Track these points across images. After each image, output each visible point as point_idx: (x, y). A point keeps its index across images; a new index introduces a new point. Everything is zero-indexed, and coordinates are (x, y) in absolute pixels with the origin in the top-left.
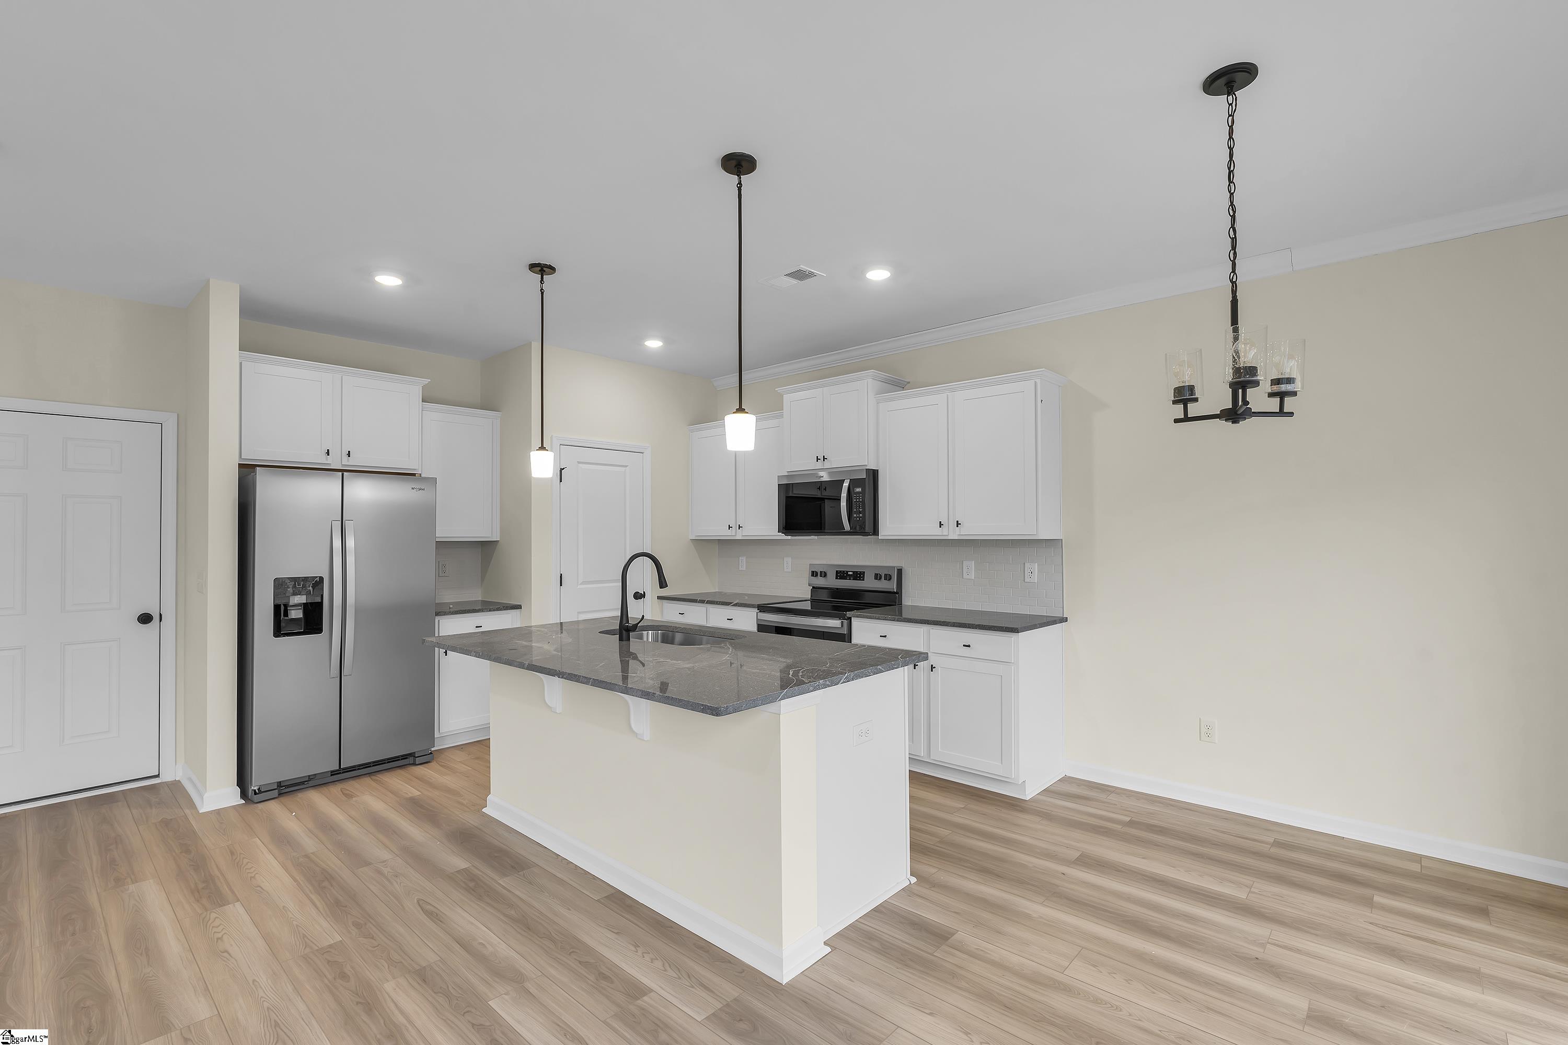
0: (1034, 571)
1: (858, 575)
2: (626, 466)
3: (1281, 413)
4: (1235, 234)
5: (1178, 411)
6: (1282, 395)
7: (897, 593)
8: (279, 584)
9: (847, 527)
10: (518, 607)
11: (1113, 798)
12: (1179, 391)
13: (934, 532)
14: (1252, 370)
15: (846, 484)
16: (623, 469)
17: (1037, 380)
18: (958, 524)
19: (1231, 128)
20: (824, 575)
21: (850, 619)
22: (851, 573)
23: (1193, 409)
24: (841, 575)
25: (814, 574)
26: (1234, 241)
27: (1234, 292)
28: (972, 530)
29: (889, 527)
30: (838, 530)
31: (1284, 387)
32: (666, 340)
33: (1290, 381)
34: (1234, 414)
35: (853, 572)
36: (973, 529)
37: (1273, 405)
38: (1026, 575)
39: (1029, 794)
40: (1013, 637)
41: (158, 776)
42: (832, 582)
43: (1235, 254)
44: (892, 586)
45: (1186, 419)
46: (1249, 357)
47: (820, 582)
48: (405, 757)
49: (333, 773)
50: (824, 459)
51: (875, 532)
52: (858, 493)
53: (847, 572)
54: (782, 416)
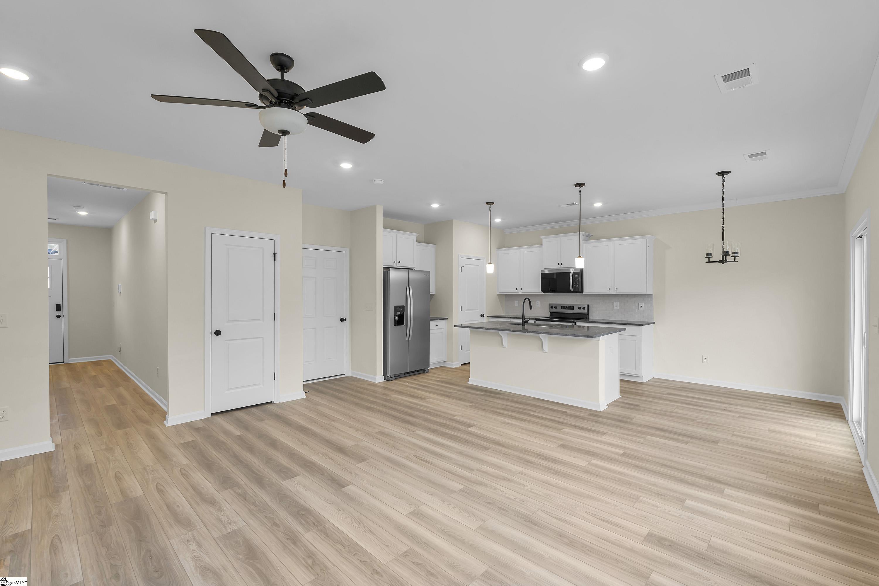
0: (642, 306)
1: (572, 308)
2: (478, 265)
3: (735, 261)
4: (724, 214)
5: (707, 260)
6: (735, 257)
7: (587, 314)
8: (395, 308)
9: (571, 289)
10: (447, 319)
11: (672, 382)
12: (707, 254)
13: (607, 292)
14: (728, 252)
15: (571, 274)
16: (477, 266)
17: (647, 239)
18: (616, 289)
19: (723, 186)
20: (556, 308)
21: (575, 323)
22: (568, 307)
23: (711, 259)
24: (564, 307)
25: (552, 307)
26: (723, 216)
27: (723, 230)
28: (620, 291)
29: (587, 290)
30: (568, 291)
31: (737, 255)
32: (502, 219)
33: (737, 253)
34: (722, 262)
35: (569, 306)
36: (622, 291)
37: (733, 259)
38: (639, 307)
39: (644, 381)
40: (640, 327)
41: (345, 374)
42: (559, 310)
43: (724, 219)
44: (585, 312)
45: (709, 262)
46: (727, 249)
47: (554, 310)
48: (421, 370)
49: (405, 374)
50: (562, 264)
51: (582, 291)
52: (576, 277)
53: (566, 306)
54: (542, 246)
